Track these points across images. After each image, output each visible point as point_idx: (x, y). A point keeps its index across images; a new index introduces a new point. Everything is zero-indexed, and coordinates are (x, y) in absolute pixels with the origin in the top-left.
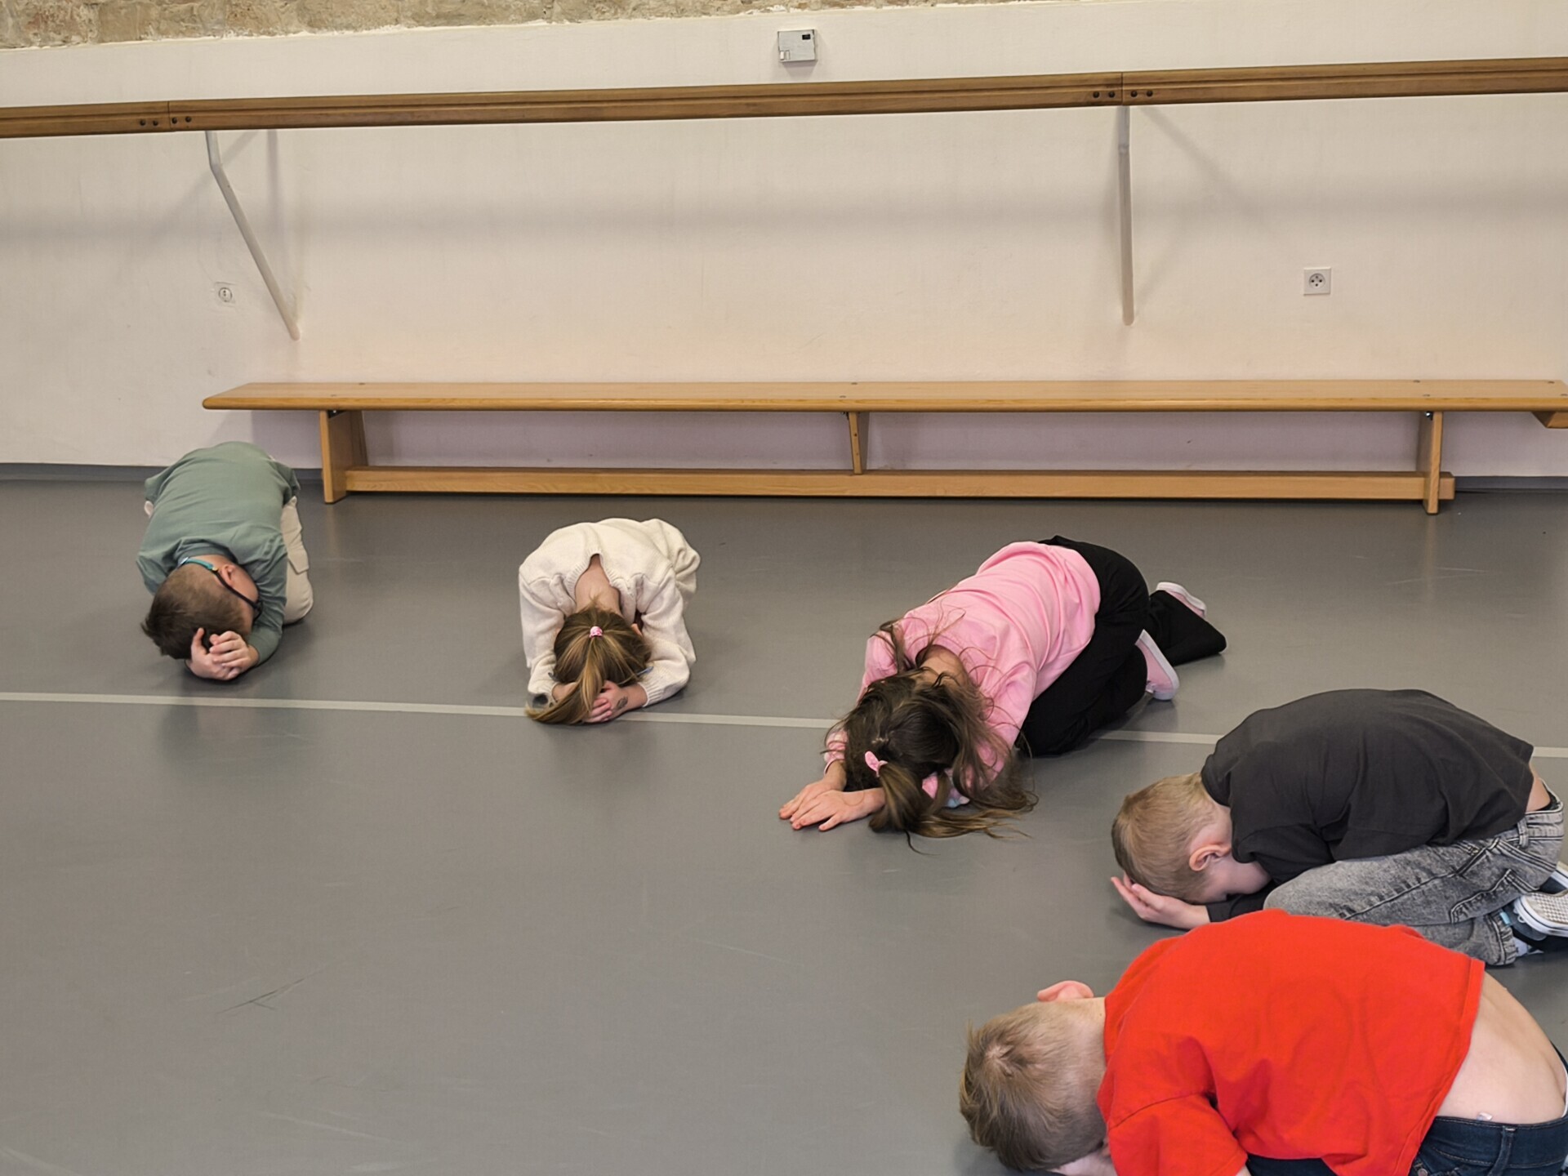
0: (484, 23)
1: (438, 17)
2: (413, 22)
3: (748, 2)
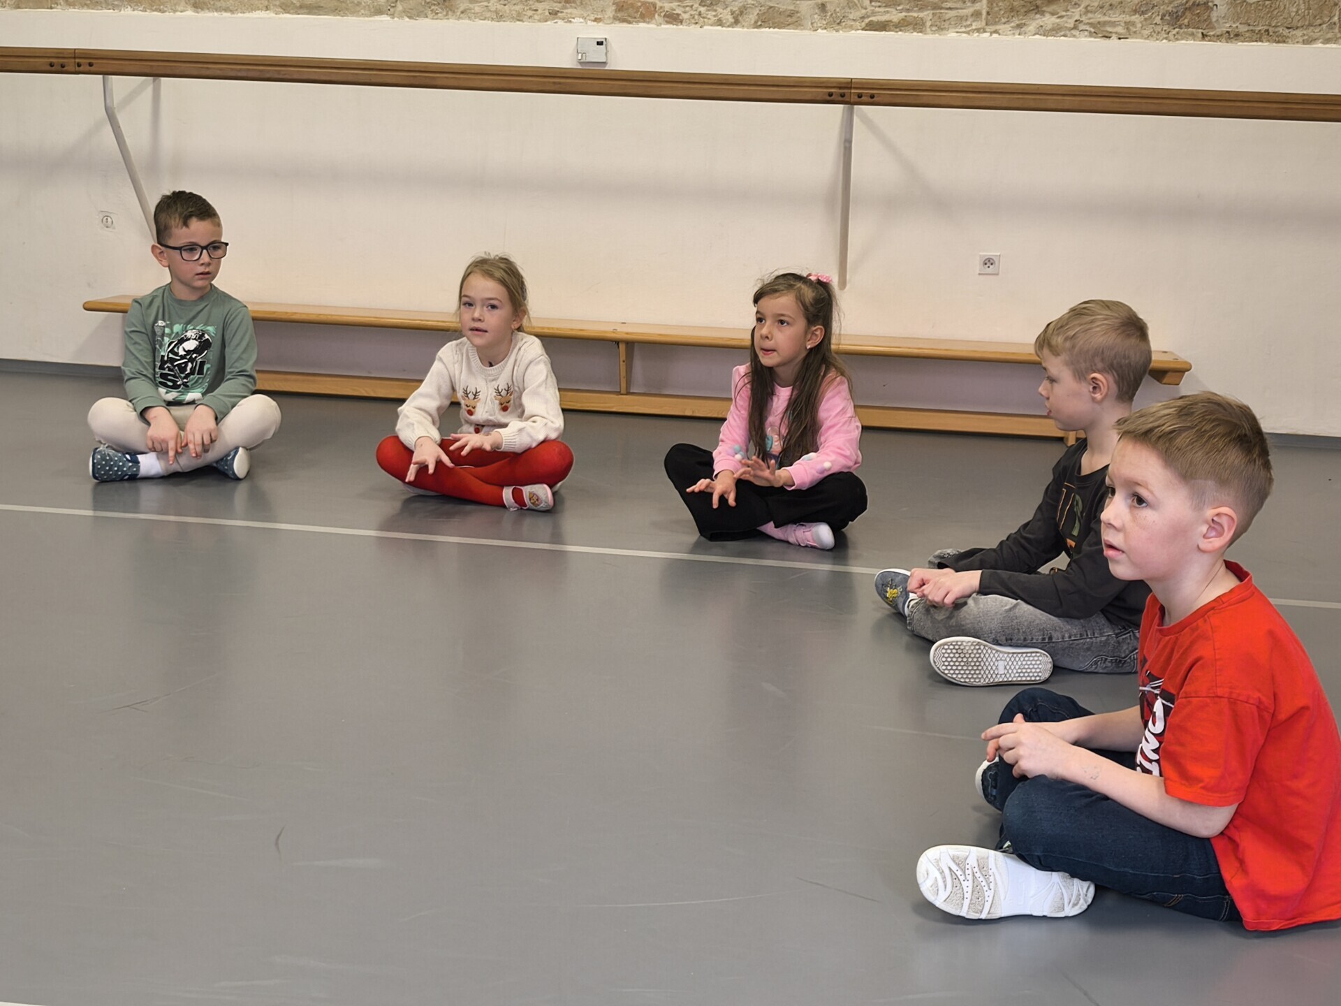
0: (339, 15)
2: (280, 10)
3: (554, 14)
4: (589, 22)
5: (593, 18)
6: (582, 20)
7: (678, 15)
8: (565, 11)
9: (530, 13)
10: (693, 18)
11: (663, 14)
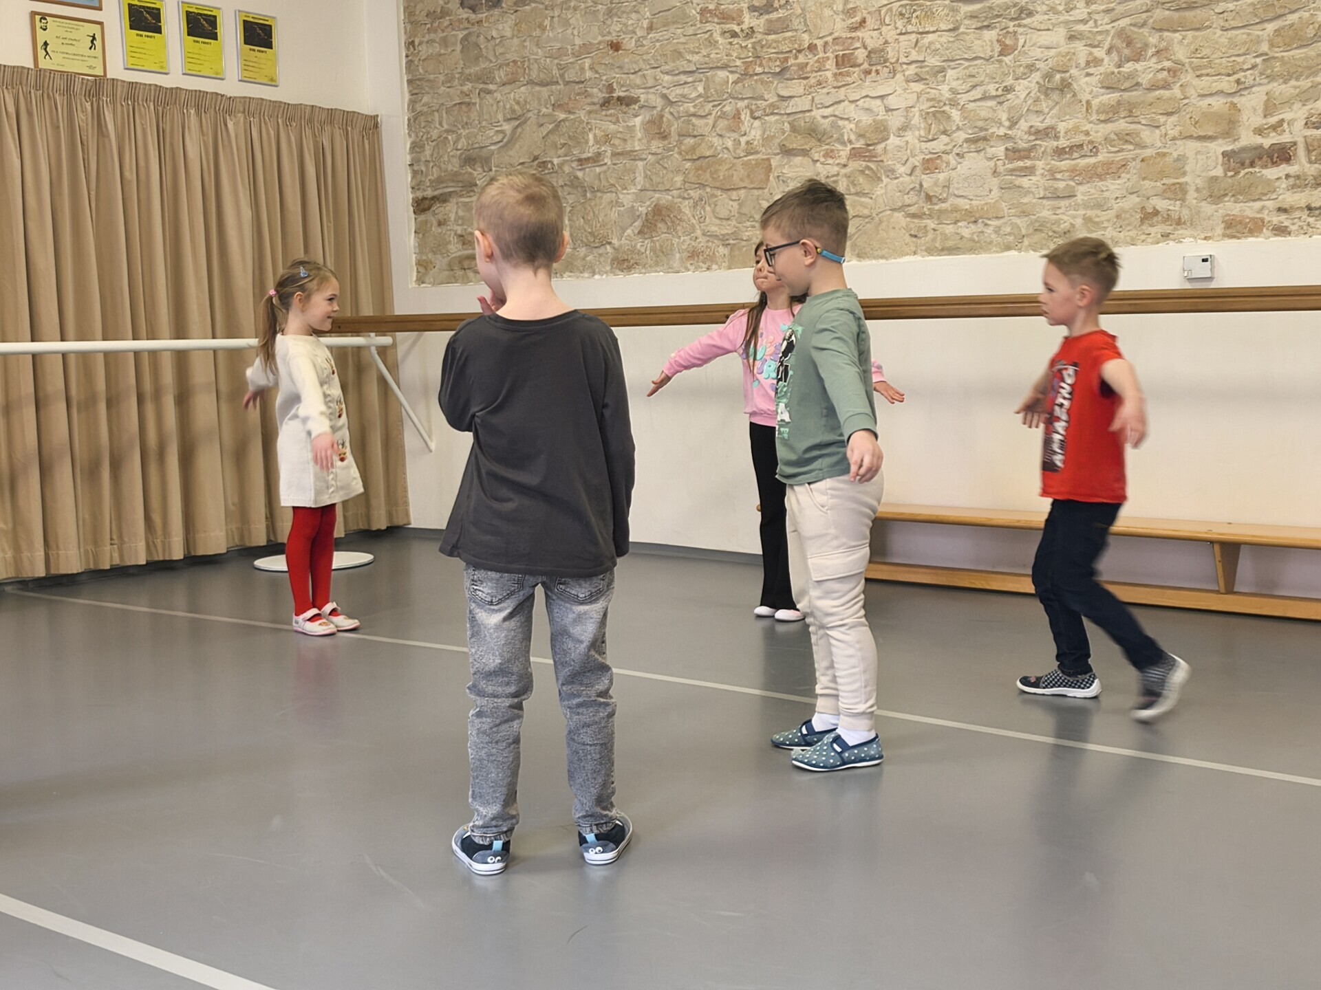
0: (974, 253)
1: (943, 250)
2: (926, 253)
3: (1166, 236)
4: (1199, 241)
5: (1203, 237)
6: (1192, 239)
7: (1286, 227)
8: (1176, 232)
9: (1144, 237)
10: (1302, 228)
11: (1270, 228)
